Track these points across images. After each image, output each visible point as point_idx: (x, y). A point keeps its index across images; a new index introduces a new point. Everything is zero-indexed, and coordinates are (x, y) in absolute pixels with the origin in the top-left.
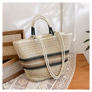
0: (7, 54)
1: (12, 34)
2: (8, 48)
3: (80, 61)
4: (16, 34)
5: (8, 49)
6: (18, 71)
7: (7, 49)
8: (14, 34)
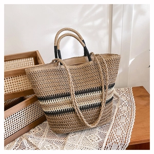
0: (16, 90)
1: (19, 59)
2: (18, 80)
3: (141, 96)
4: (25, 58)
5: (17, 82)
6: (37, 117)
7: (16, 80)
8: (23, 58)
